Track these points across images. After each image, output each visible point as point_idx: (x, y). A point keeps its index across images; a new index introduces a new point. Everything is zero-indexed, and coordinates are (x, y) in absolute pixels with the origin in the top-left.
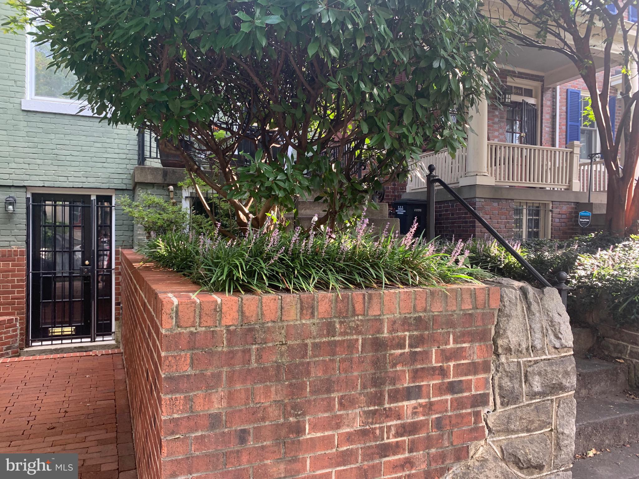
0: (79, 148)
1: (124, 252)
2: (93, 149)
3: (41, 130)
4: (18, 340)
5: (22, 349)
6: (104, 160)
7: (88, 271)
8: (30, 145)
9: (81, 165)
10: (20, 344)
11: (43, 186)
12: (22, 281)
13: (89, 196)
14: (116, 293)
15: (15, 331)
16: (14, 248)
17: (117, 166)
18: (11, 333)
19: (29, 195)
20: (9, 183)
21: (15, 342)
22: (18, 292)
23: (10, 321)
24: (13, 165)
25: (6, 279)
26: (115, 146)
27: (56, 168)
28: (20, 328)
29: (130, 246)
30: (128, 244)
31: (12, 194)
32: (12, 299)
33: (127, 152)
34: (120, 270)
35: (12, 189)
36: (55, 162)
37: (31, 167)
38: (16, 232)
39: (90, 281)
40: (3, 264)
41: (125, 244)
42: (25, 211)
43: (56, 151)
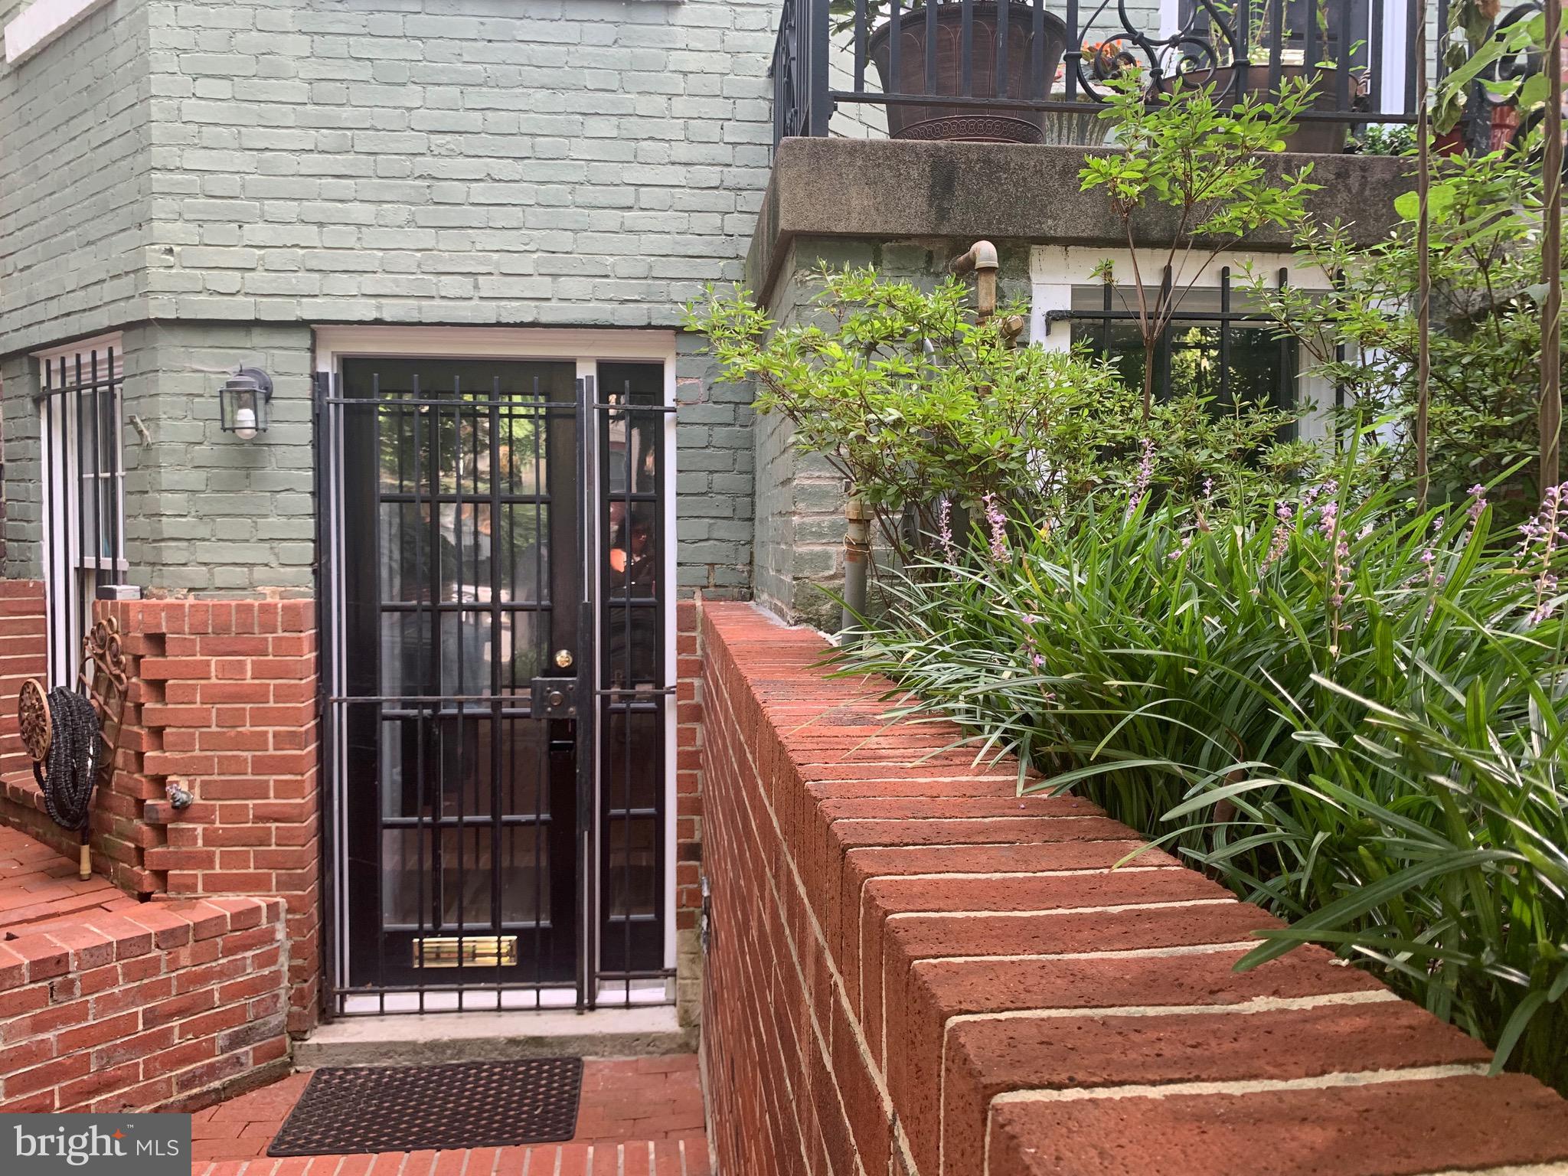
0: (523, 146)
1: (711, 615)
2: (581, 149)
3: (365, 72)
4: (283, 998)
5: (298, 1035)
6: (627, 196)
7: (565, 701)
8: (327, 138)
9: (532, 222)
10: (289, 1015)
11: (378, 322)
12: (293, 739)
13: (570, 365)
14: (681, 803)
15: (271, 958)
16: (270, 595)
17: (682, 221)
18: (251, 973)
19: (327, 366)
20: (242, 309)
21: (271, 1010)
22: (283, 790)
23: (245, 918)
24: (259, 232)
25: (232, 732)
26: (675, 129)
27: (427, 238)
28: (288, 944)
29: (741, 585)
30: (730, 578)
31: (256, 360)
32: (258, 818)
33: (723, 153)
34: (698, 699)
35: (258, 338)
36: (426, 214)
37: (330, 236)
38: (274, 525)
39: (575, 739)
40: (222, 666)
41: (718, 577)
42: (306, 431)
43: (426, 164)
